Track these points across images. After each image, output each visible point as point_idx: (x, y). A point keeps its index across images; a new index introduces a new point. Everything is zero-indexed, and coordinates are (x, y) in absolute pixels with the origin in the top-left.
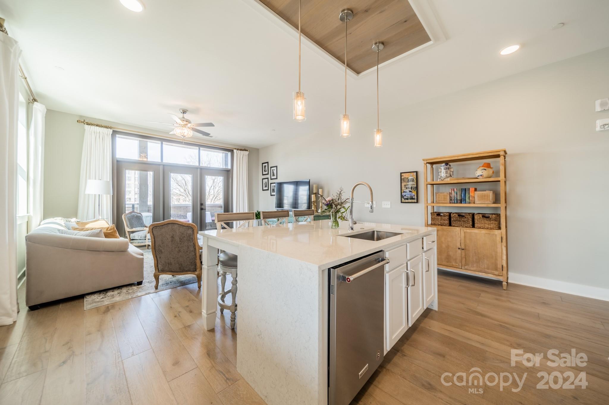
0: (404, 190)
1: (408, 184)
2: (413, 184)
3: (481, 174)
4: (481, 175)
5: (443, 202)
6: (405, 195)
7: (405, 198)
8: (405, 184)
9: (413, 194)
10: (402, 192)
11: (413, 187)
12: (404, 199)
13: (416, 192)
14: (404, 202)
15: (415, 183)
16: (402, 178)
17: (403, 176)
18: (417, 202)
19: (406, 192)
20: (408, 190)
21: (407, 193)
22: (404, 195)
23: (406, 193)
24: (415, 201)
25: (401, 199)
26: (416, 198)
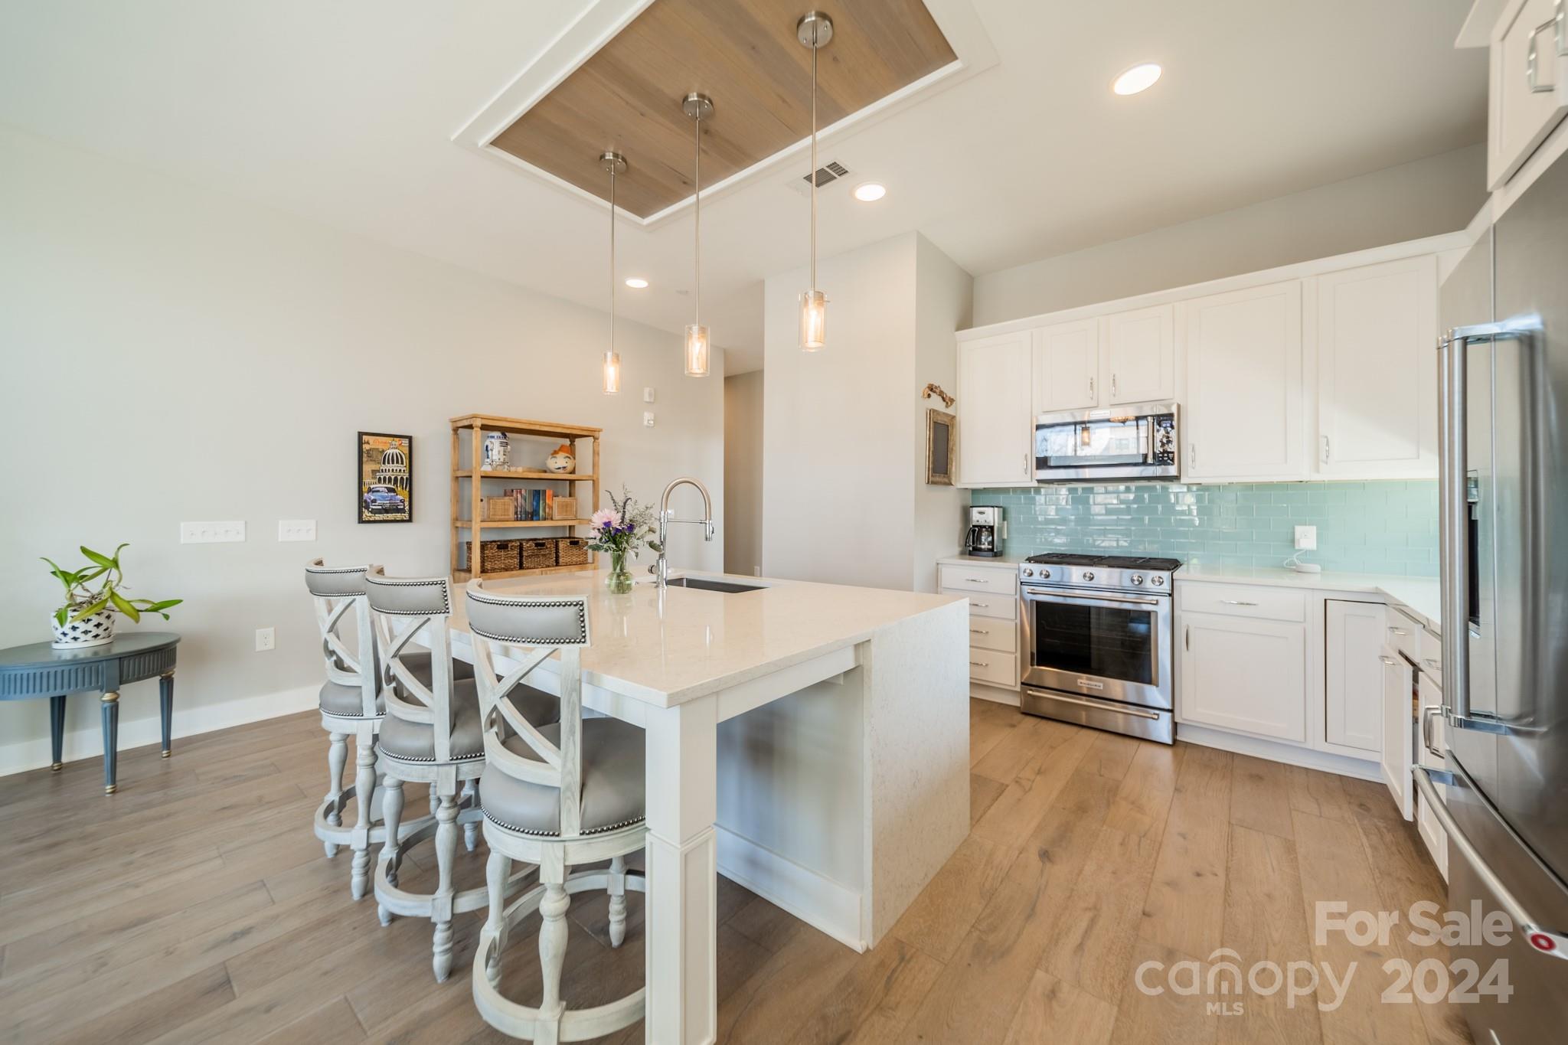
0: (372, 487)
1: (383, 467)
2: (400, 470)
3: (565, 465)
4: (564, 468)
5: (503, 517)
6: (374, 501)
7: (374, 507)
8: (375, 467)
9: (398, 496)
10: (365, 489)
11: (399, 478)
12: (367, 511)
13: (406, 492)
14: (369, 522)
15: (404, 467)
16: (364, 450)
17: (368, 443)
18: (410, 520)
19: (378, 491)
20: (385, 485)
21: (379, 494)
22: (369, 501)
23: (375, 494)
24: (406, 516)
25: (360, 514)
26: (407, 508)
